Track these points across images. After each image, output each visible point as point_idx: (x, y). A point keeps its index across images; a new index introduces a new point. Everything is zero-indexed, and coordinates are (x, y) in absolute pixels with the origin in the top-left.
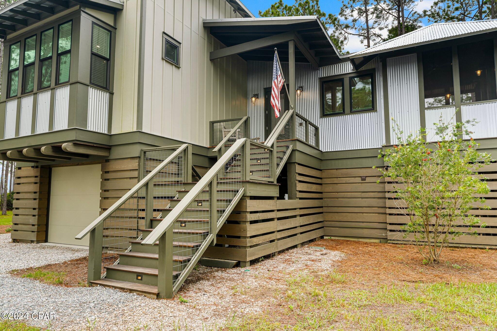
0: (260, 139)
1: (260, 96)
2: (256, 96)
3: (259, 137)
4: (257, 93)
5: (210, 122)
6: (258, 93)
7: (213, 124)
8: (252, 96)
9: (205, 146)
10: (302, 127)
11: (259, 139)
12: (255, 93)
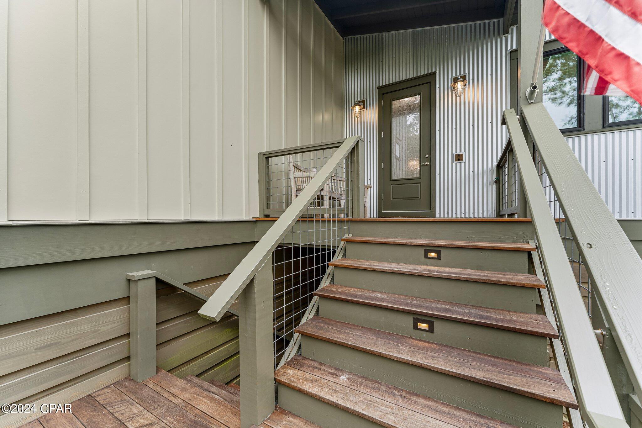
0: (372, 188)
1: (370, 104)
2: (363, 103)
3: (369, 184)
4: (362, 98)
5: (260, 154)
6: (365, 97)
7: (267, 158)
8: (353, 105)
9: (244, 218)
10: (463, 164)
11: (370, 188)
12: (359, 99)
